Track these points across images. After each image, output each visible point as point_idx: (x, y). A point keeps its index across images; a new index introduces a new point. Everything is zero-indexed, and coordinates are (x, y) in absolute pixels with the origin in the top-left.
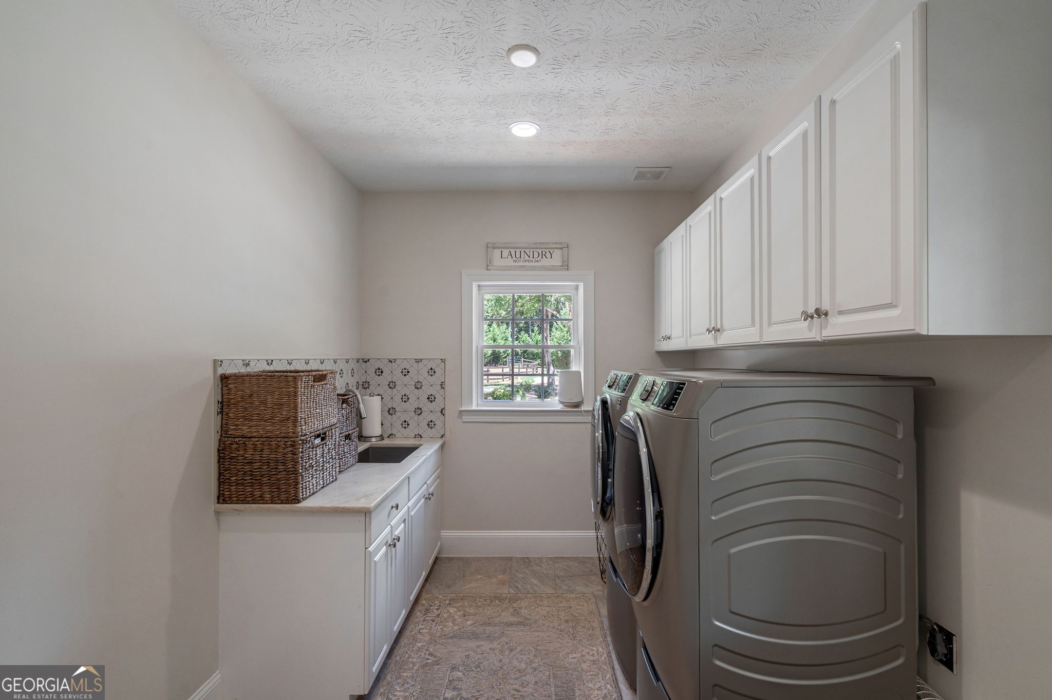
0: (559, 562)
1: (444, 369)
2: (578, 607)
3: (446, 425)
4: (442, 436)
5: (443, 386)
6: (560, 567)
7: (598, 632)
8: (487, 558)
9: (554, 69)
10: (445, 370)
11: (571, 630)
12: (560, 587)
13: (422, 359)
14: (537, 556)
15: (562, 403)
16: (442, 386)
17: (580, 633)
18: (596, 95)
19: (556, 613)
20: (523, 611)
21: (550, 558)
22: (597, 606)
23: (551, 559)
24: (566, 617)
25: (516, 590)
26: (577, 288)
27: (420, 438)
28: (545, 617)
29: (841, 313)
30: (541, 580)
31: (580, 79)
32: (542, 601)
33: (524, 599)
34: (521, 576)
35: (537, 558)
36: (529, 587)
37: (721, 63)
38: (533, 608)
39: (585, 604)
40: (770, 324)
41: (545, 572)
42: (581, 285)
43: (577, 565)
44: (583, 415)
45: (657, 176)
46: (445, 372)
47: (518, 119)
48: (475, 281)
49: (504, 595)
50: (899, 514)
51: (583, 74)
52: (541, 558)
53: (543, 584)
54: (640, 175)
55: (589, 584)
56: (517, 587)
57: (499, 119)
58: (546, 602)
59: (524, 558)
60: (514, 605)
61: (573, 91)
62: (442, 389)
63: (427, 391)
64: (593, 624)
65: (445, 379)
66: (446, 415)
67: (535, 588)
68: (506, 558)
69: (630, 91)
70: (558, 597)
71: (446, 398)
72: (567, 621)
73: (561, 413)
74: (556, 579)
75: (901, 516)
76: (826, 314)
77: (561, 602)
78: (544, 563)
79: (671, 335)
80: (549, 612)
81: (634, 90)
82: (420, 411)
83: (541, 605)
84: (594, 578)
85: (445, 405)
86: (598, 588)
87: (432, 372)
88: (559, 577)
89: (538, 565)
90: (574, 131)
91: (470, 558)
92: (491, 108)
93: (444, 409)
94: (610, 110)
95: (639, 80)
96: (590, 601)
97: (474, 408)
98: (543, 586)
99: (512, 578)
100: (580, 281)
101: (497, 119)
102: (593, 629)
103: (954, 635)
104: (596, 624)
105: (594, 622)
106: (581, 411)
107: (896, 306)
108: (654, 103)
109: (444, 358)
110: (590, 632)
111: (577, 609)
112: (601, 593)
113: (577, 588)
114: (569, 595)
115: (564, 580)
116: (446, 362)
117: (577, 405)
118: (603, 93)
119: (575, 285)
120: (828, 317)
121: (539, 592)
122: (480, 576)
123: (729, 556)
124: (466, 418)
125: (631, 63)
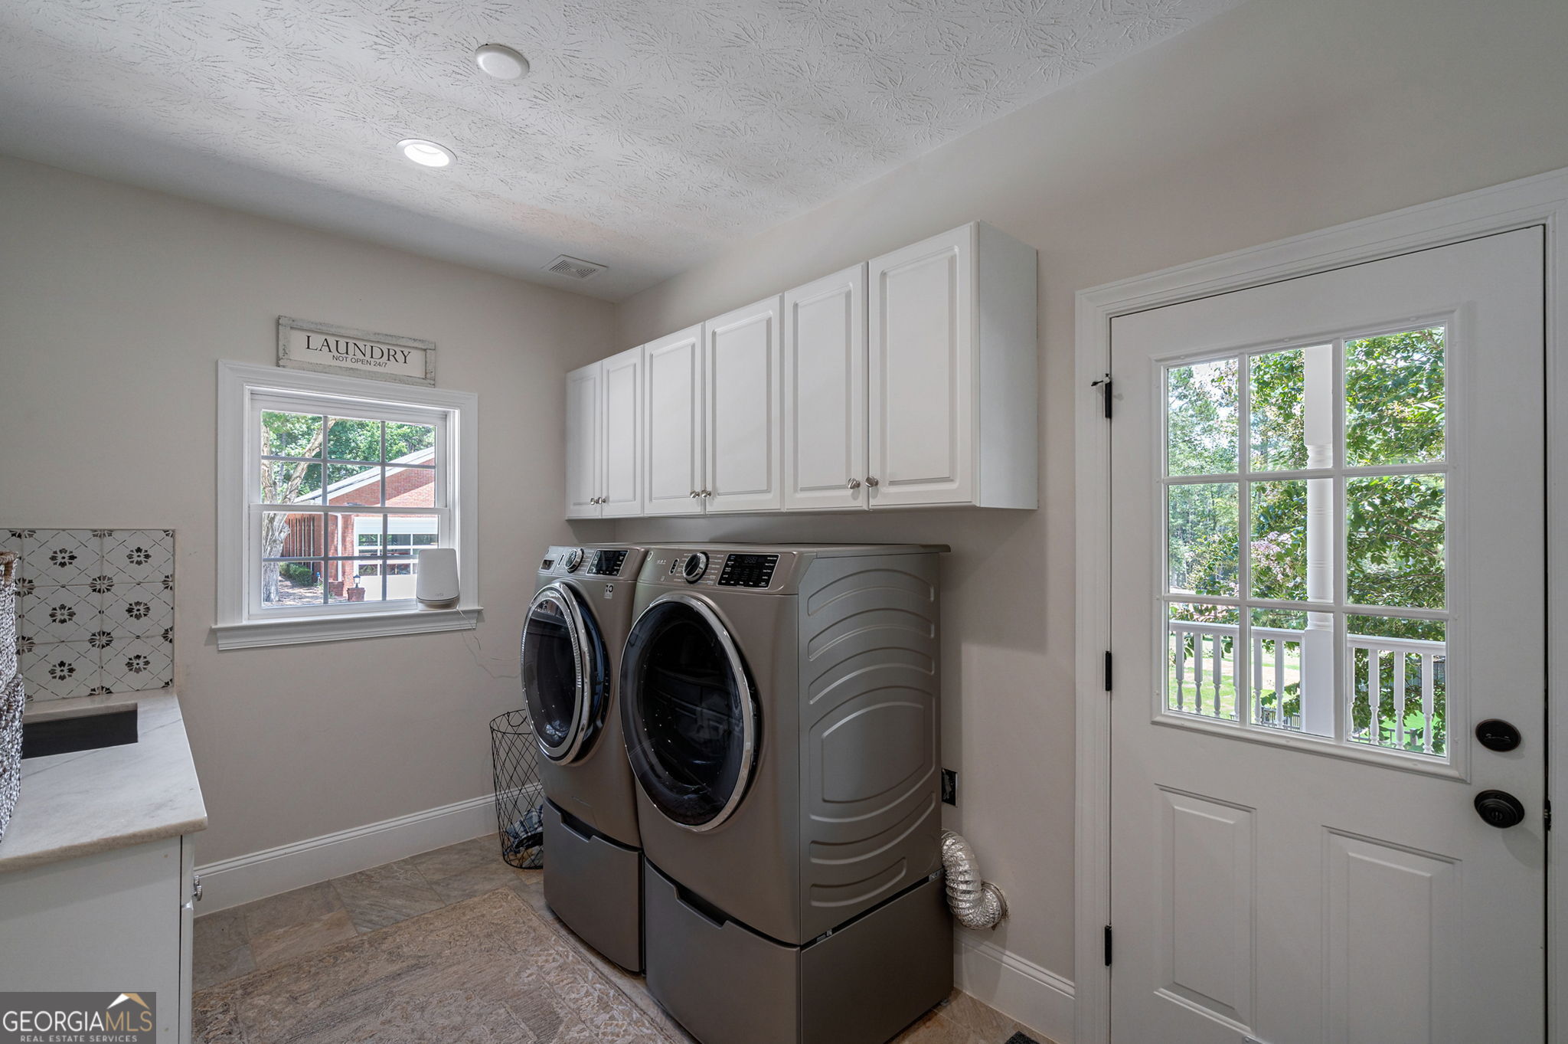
0: (424, 863)
1: (171, 550)
2: (495, 911)
3: (175, 661)
4: (167, 684)
5: (171, 584)
6: (429, 869)
7: (544, 931)
8: (276, 897)
9: (535, 97)
10: (174, 551)
11: (502, 944)
12: (449, 896)
13: (112, 531)
14: (377, 866)
15: (422, 601)
16: (167, 583)
17: (519, 942)
18: (571, 150)
19: (466, 932)
20: (405, 949)
21: (403, 861)
22: (523, 900)
23: (405, 861)
24: (486, 931)
25: (370, 925)
26: (445, 417)
27: (105, 696)
28: (450, 943)
29: (892, 483)
30: (407, 896)
31: (563, 125)
32: (431, 924)
33: (396, 932)
34: (367, 902)
35: (380, 868)
36: (392, 913)
37: (732, 174)
38: (421, 938)
39: (504, 904)
40: (795, 490)
41: (409, 883)
42: (456, 416)
43: (456, 857)
44: (464, 619)
45: (583, 273)
46: (174, 555)
47: (426, 134)
48: (249, 382)
49: (354, 940)
50: (931, 671)
51: (571, 120)
52: (388, 865)
53: (416, 901)
54: (562, 266)
55: (492, 877)
56: (370, 921)
57: (393, 124)
58: (438, 924)
59: (355, 874)
60: (384, 947)
61: (543, 134)
62: (168, 591)
63: (124, 594)
64: (530, 924)
65: (174, 569)
66: (176, 641)
67: (404, 910)
68: (318, 886)
69: (617, 163)
70: (453, 909)
71: (176, 608)
72: (489, 936)
73: (421, 619)
74: (434, 887)
75: (933, 672)
76: (877, 483)
77: (464, 914)
78: (396, 872)
79: (608, 497)
80: (453, 934)
81: (621, 163)
82: (104, 639)
83: (432, 931)
84: (494, 866)
85: (173, 623)
86: (508, 877)
87: (140, 556)
88: (437, 883)
89: (389, 877)
90: (507, 184)
91: (236, 910)
92: (391, 103)
93: (171, 629)
94: (575, 175)
95: (635, 156)
96: (509, 898)
97: (245, 623)
98: (417, 904)
99: (353, 911)
100: (455, 407)
101: (390, 123)
102: (534, 930)
103: (955, 773)
104: (535, 922)
105: (531, 920)
106: (458, 613)
107: (952, 480)
108: (635, 187)
109: (173, 528)
110: (533, 935)
111: (496, 914)
112: (515, 882)
113: (476, 887)
114: (470, 902)
115: (448, 885)
116: (177, 536)
117: (449, 604)
118: (581, 152)
119: (442, 411)
120: (878, 486)
121: (416, 915)
122: (281, 931)
123: (822, 741)
124: (224, 644)
125: (639, 134)
